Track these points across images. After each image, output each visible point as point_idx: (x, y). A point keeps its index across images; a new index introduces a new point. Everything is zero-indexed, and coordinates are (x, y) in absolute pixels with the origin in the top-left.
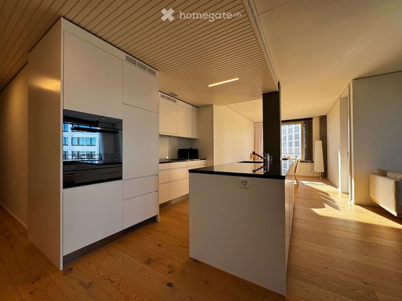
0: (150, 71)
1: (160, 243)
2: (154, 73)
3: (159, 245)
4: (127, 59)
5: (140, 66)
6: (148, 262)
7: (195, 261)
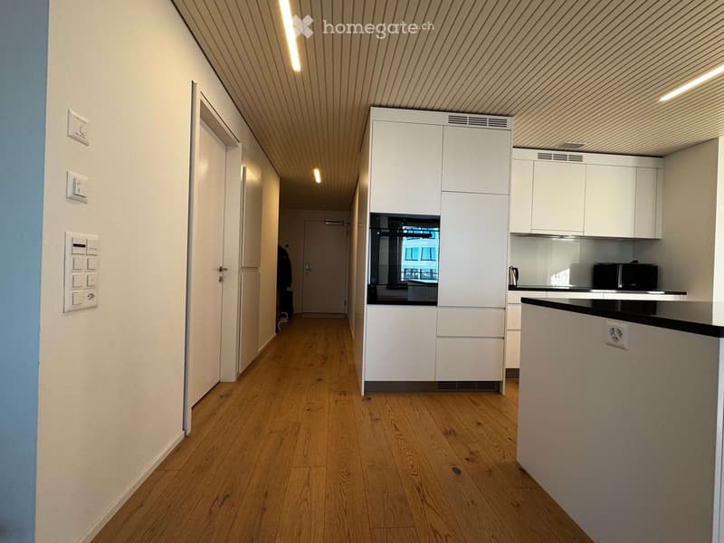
0: (493, 123)
1: (480, 421)
2: (504, 124)
3: (479, 424)
4: (452, 120)
5: (473, 122)
6: (448, 433)
7: (523, 471)
